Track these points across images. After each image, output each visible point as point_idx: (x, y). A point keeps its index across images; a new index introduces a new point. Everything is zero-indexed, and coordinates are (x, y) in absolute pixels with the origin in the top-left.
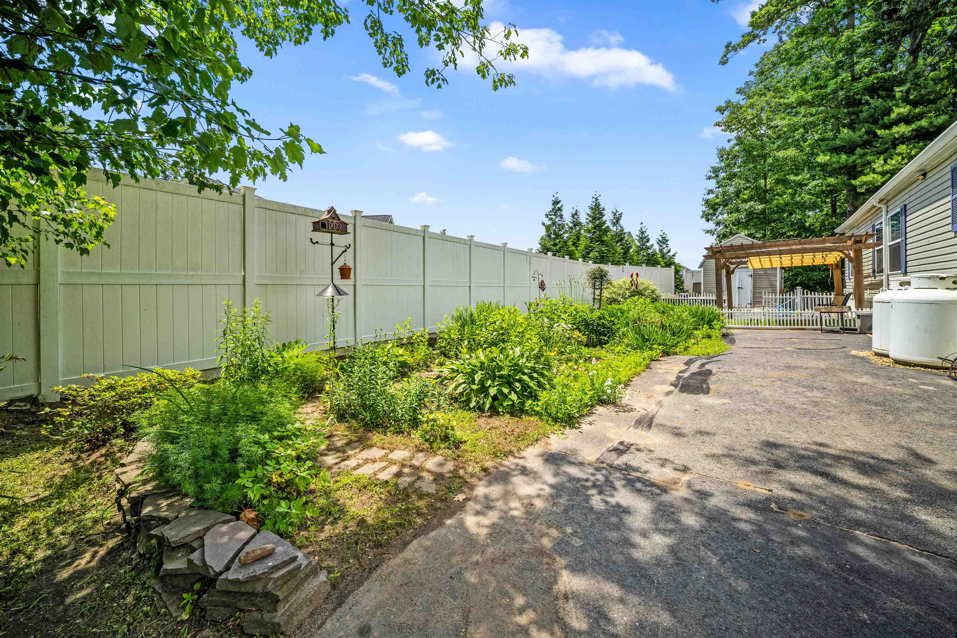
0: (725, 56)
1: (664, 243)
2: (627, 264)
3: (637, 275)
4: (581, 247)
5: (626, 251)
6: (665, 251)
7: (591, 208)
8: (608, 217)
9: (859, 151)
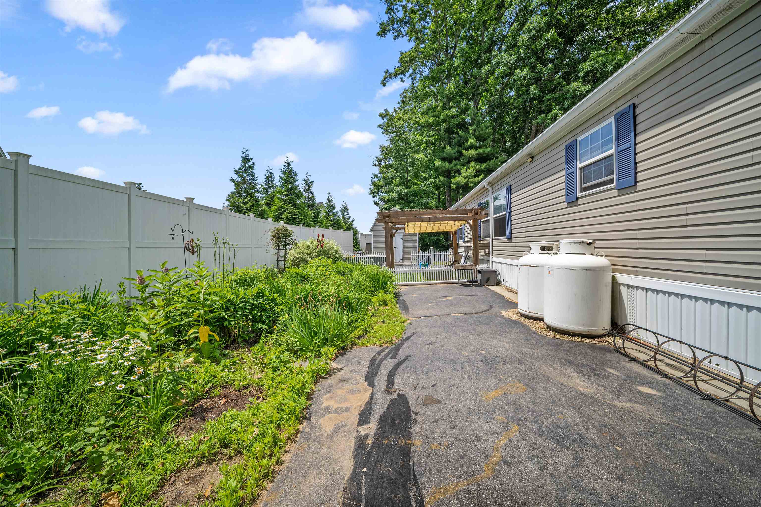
0: (385, 80)
1: (345, 211)
2: (317, 226)
3: (323, 235)
4: (274, 208)
5: (317, 215)
6: (346, 217)
7: (284, 172)
8: (300, 184)
9: (454, 162)
